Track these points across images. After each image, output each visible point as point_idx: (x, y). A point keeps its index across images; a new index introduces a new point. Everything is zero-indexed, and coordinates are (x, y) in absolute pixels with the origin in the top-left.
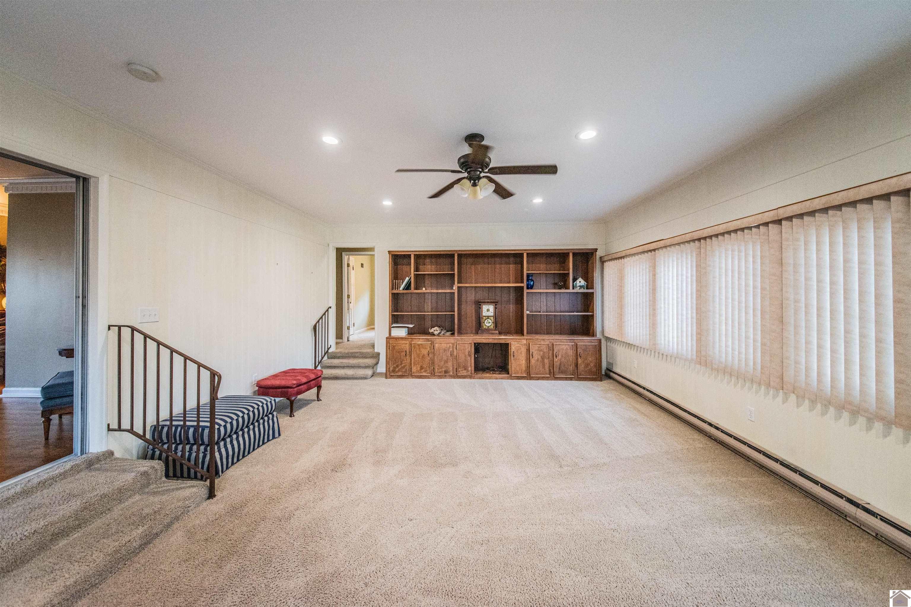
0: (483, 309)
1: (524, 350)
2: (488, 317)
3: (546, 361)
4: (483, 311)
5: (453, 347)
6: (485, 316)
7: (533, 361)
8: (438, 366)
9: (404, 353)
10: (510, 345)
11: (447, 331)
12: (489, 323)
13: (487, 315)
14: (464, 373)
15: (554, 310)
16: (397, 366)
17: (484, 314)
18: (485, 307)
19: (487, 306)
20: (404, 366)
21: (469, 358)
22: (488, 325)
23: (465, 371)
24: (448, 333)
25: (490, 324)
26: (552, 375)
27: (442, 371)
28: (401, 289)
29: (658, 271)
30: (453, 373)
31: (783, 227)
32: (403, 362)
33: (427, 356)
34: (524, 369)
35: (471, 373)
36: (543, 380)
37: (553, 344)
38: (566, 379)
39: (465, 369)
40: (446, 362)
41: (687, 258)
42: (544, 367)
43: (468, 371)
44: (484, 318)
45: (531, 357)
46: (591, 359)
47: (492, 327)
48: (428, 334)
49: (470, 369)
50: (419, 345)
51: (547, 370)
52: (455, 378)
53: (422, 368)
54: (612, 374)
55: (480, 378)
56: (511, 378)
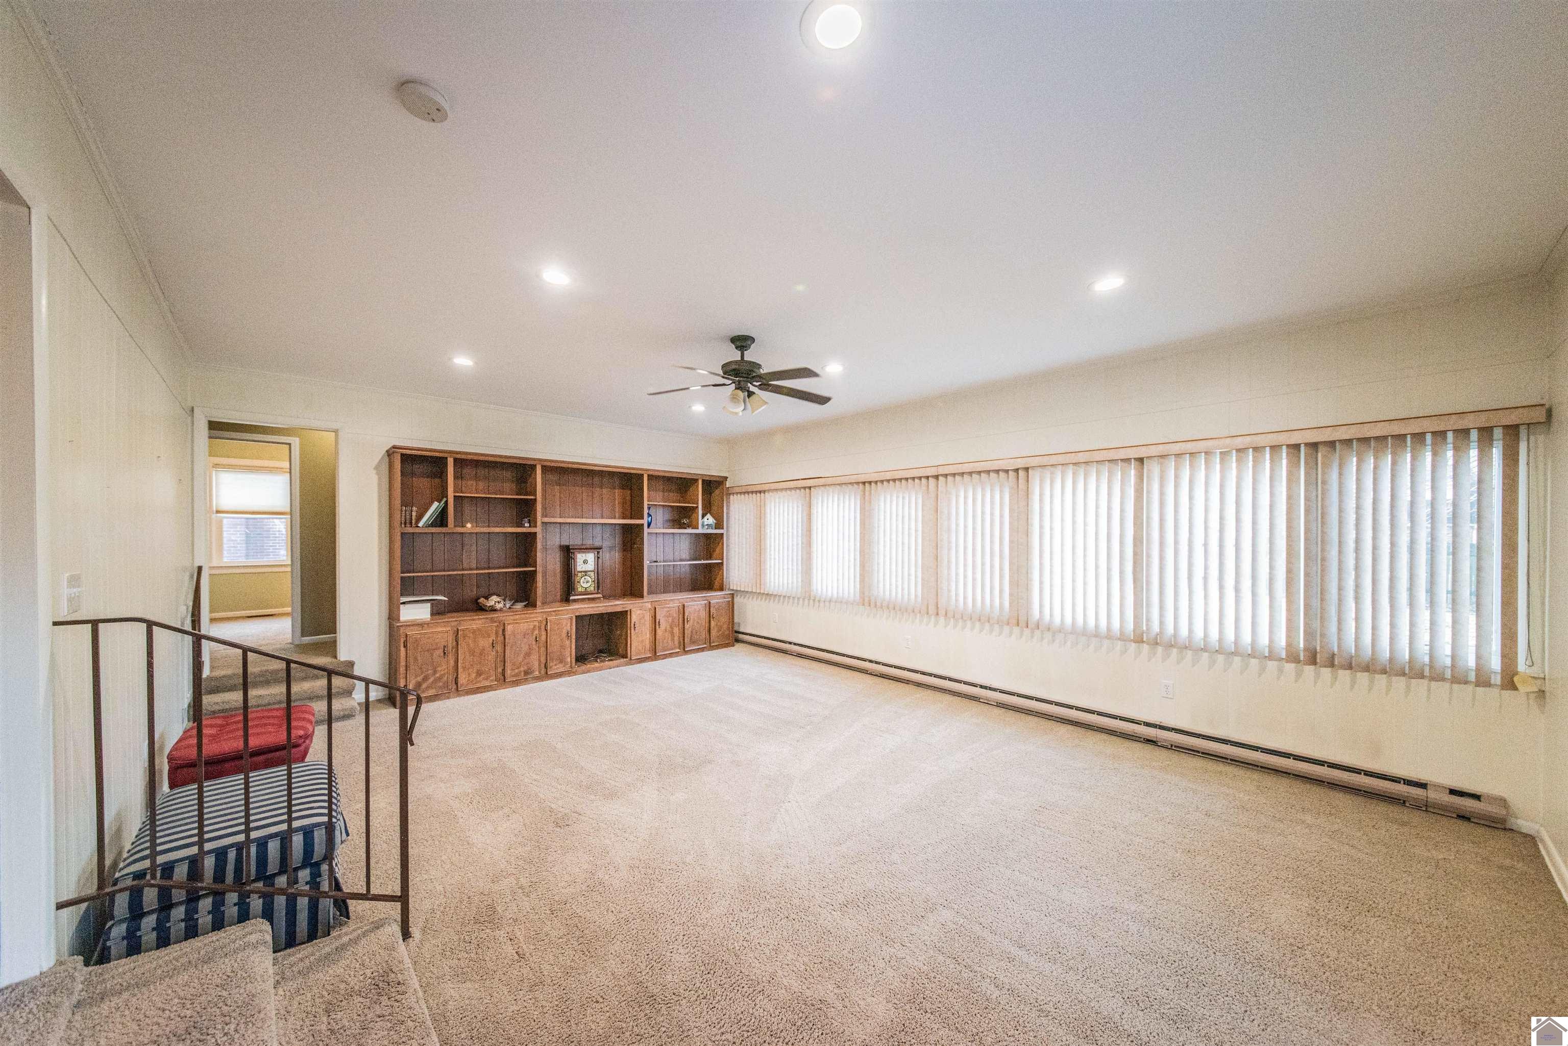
0: (578, 560)
1: (648, 617)
2: (586, 573)
3: (676, 630)
4: (578, 564)
5: (540, 628)
6: (581, 572)
7: (660, 632)
8: (514, 664)
9: (440, 652)
10: (629, 613)
11: (517, 601)
12: (587, 582)
13: (583, 570)
14: (561, 668)
15: (672, 559)
16: (425, 679)
17: (579, 569)
18: (580, 557)
19: (584, 555)
20: (440, 678)
21: (568, 643)
22: (585, 585)
23: (561, 665)
24: (519, 606)
25: (589, 584)
26: (682, 650)
27: (520, 672)
28: (421, 524)
29: (814, 511)
30: (540, 672)
31: (939, 482)
32: (439, 669)
33: (490, 649)
34: (648, 646)
35: (571, 667)
36: (671, 657)
37: (684, 605)
38: (698, 650)
39: (561, 662)
40: (528, 654)
41: (850, 500)
42: (673, 640)
43: (566, 664)
44: (580, 574)
45: (657, 627)
46: (724, 619)
47: (592, 588)
48: (481, 609)
49: (569, 660)
50: (474, 632)
51: (676, 643)
52: (542, 681)
53: (479, 673)
54: (741, 636)
55: (584, 673)
56: (632, 662)
